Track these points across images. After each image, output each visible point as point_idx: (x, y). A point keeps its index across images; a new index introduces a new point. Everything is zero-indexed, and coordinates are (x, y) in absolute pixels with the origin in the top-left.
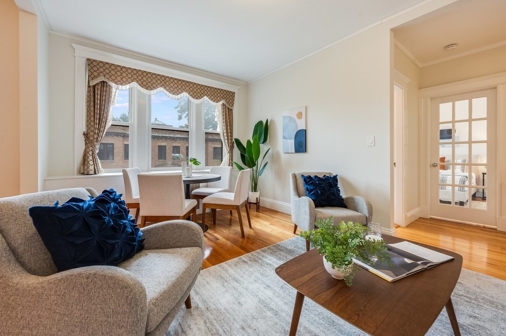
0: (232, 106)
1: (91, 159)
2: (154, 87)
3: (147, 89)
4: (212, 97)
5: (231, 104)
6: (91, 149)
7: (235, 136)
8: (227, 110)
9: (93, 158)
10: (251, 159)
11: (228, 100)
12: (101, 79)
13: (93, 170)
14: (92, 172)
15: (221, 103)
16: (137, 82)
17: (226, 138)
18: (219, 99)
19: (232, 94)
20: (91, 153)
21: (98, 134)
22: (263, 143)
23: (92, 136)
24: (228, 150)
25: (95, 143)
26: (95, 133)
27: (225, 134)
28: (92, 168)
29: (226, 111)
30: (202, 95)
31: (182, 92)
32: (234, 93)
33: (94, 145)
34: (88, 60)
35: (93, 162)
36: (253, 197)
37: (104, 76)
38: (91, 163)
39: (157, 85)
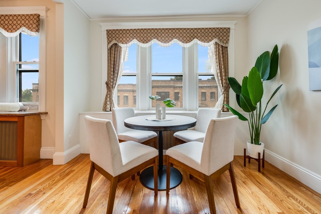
0: (227, 42)
2: (149, 40)
3: (143, 43)
4: (203, 38)
5: (225, 42)
7: (231, 75)
8: (221, 49)
9: (110, 100)
10: (248, 100)
11: (221, 38)
12: (114, 42)
14: (108, 110)
15: (213, 42)
16: (137, 39)
17: (220, 78)
18: (210, 38)
19: (227, 31)
20: (108, 96)
22: (268, 79)
23: (110, 84)
24: (223, 90)
27: (219, 75)
28: (108, 106)
29: (219, 49)
30: (192, 38)
31: (172, 39)
32: (229, 28)
33: (111, 90)
34: (107, 30)
35: (110, 102)
36: (254, 151)
37: (116, 39)
38: (108, 103)
39: (151, 38)
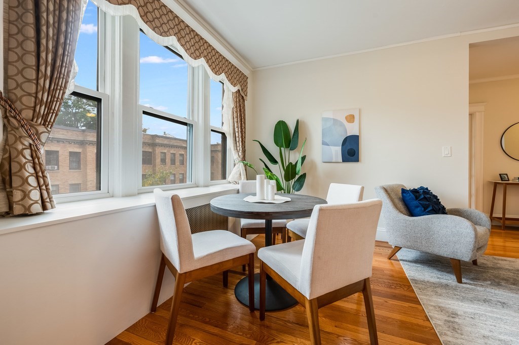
1: (32, 171)
2: (166, 32)
4: (230, 77)
5: (245, 93)
6: (27, 143)
9: (34, 168)
13: (40, 202)
14: (38, 208)
15: (237, 88)
19: (246, 79)
20: (27, 153)
21: (49, 105)
23: (29, 108)
25: (41, 129)
26: (38, 102)
28: (35, 195)
29: (240, 100)
30: (221, 70)
31: (200, 56)
33: (38, 134)
35: (38, 179)
38: (32, 181)
39: (168, 30)
